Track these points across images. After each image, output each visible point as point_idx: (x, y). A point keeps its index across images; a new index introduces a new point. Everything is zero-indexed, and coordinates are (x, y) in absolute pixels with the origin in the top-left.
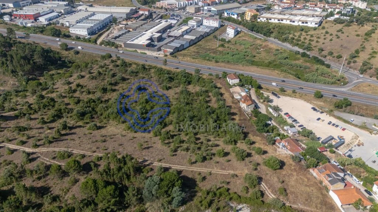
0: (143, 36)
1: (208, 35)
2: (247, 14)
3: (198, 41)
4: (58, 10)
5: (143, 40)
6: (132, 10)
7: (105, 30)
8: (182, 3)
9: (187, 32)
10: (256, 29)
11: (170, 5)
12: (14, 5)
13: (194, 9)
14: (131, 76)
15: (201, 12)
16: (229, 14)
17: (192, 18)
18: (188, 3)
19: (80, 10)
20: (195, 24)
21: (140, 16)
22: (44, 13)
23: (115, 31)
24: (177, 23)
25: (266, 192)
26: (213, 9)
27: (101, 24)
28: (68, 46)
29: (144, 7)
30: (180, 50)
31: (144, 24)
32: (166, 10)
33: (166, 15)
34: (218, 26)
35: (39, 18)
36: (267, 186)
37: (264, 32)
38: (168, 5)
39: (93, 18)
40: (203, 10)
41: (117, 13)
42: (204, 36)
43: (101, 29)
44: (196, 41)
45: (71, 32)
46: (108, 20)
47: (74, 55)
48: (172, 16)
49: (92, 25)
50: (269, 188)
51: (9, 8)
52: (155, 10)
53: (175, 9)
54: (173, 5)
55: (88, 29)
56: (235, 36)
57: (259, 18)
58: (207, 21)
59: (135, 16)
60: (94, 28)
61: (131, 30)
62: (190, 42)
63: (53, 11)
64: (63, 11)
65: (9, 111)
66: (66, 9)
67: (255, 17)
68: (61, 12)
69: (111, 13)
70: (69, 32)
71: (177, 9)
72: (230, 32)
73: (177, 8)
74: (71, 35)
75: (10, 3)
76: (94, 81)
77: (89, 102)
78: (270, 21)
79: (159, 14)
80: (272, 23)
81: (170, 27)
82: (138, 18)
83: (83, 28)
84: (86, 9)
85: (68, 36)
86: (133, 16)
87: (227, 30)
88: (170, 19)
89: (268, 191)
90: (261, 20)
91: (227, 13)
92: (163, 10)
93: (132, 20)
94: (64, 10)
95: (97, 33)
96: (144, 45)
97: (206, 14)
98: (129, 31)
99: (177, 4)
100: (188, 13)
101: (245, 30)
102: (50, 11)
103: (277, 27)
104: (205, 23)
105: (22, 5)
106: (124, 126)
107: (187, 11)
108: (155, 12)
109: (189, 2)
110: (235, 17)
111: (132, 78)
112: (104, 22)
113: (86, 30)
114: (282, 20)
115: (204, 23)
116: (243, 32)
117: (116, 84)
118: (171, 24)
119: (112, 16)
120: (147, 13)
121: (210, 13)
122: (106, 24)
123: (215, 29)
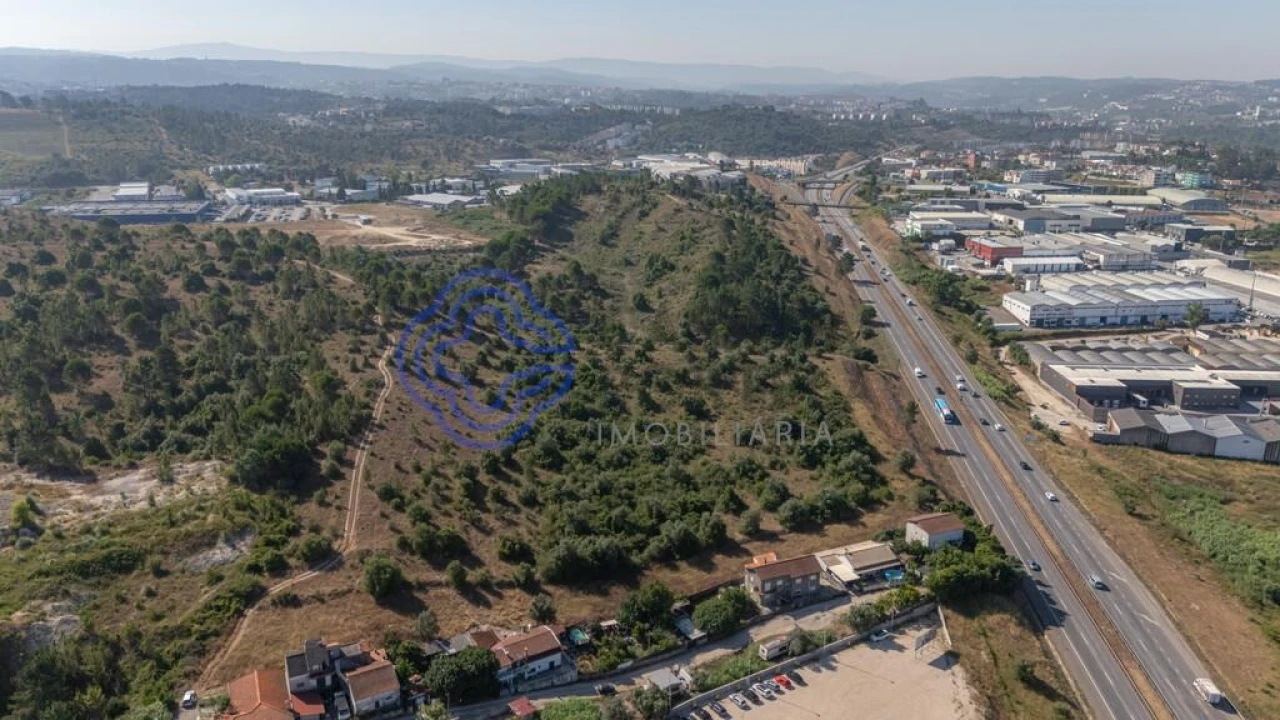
7: (1120, 329)
22: (1035, 253)
23: (1141, 340)
25: (290, 580)
28: (875, 316)
35: (1005, 261)
36: (307, 578)
41: (1274, 299)
43: (1120, 325)
45: (1004, 304)
50: (298, 581)
55: (1039, 307)
61: (1196, 352)
62: (1271, 445)
63: (1079, 255)
64: (1102, 258)
66: (1121, 254)
68: (1097, 261)
69: (1252, 294)
70: (1000, 303)
84: (1199, 270)
94: (1108, 256)
95: (1065, 327)
96: (1071, 384)
98: (1182, 352)
102: (1066, 252)
105: (1048, 229)
113: (1029, 308)
119: (1234, 300)
122: (1169, 318)
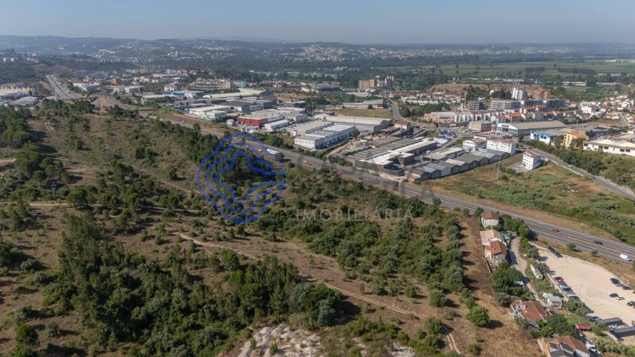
0: (384, 156)
1: (489, 163)
2: (567, 137)
3: (469, 169)
4: (289, 117)
5: (382, 160)
6: (383, 122)
7: (339, 144)
8: (464, 117)
9: (456, 156)
10: (575, 161)
11: (444, 118)
12: (243, 109)
13: (480, 126)
14: (341, 195)
15: (492, 131)
16: (538, 136)
17: (470, 138)
18: (474, 117)
19: (317, 119)
20: (474, 146)
21: (394, 131)
22: (271, 120)
23: (352, 147)
24: (447, 143)
25: (450, 345)
26: (511, 127)
27: (336, 137)
28: (284, 156)
29: (405, 119)
30: (433, 177)
31: (395, 141)
32: (437, 125)
33: (434, 132)
34: (510, 152)
35: (266, 125)
36: (454, 338)
37: (588, 166)
38: (440, 118)
39: (329, 129)
40: (495, 128)
41: (363, 124)
42: (481, 163)
43: (335, 143)
44: (464, 169)
45: (295, 143)
46: (347, 133)
47: (288, 168)
48: (442, 134)
49: (324, 137)
50: (455, 342)
51: (237, 111)
52: (418, 124)
53: (451, 125)
54: (449, 119)
55: (316, 141)
56: (535, 168)
57: (586, 145)
58: (494, 143)
59: (386, 130)
60: (325, 141)
61: (373, 147)
62: (452, 169)
63: (284, 118)
64: (295, 119)
65: (194, 209)
66: (299, 116)
67: (579, 142)
68: (293, 120)
69: (355, 124)
70: (293, 143)
71: (455, 125)
72: (528, 162)
73: (454, 123)
74: (295, 146)
75: (239, 106)
76: (294, 194)
77: (279, 214)
78: (605, 151)
79: (424, 130)
80: (607, 154)
81: (434, 147)
82: (390, 133)
83: (311, 139)
84: (325, 118)
85: (290, 147)
86: (383, 130)
87: (524, 157)
88: (438, 137)
89: (452, 344)
90: (589, 148)
91: (535, 135)
92: (432, 125)
93: (381, 135)
94: (297, 117)
95: (326, 147)
96: (381, 165)
97: (499, 134)
98: (371, 148)
99: (456, 118)
100: (470, 130)
101: (556, 161)
102: (280, 118)
103: (616, 161)
104: (490, 146)
105: (251, 109)
106: (306, 245)
107: (470, 128)
108: (418, 127)
109: (476, 115)
110: (547, 141)
111: (341, 197)
112: (342, 134)
113: (314, 142)
114: (628, 151)
115: (488, 145)
116: (553, 163)
117: (318, 201)
118: (436, 143)
119: (354, 127)
120: (405, 127)
121: (507, 134)
122: (344, 137)
123: (503, 155)
